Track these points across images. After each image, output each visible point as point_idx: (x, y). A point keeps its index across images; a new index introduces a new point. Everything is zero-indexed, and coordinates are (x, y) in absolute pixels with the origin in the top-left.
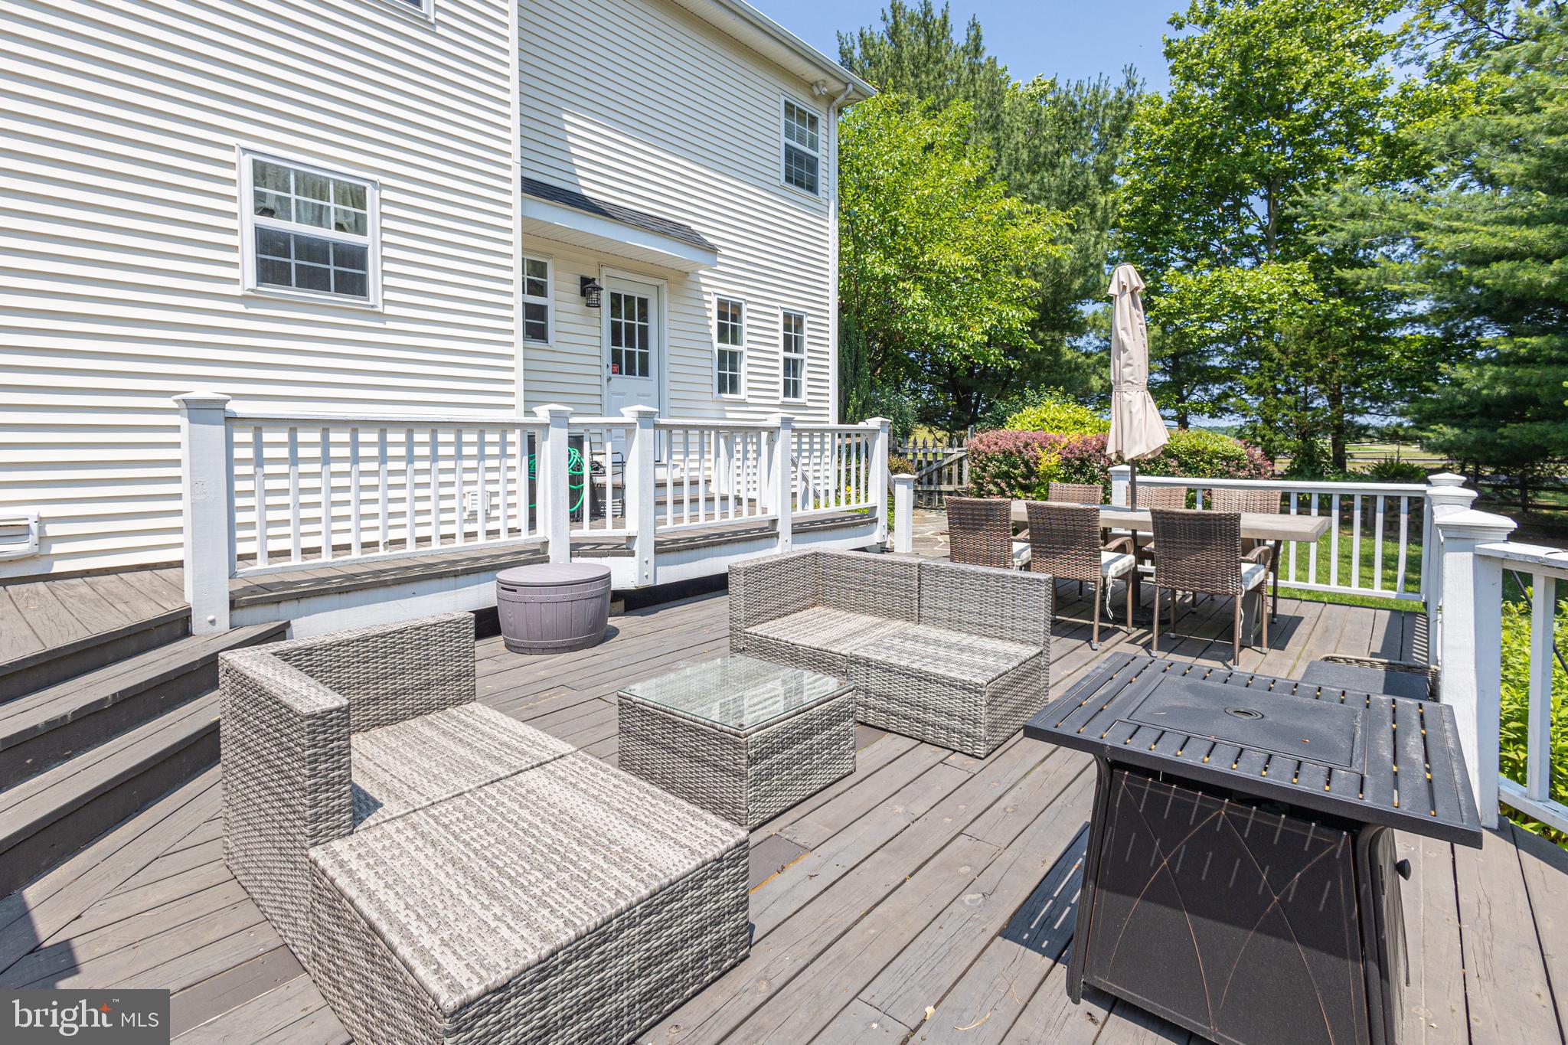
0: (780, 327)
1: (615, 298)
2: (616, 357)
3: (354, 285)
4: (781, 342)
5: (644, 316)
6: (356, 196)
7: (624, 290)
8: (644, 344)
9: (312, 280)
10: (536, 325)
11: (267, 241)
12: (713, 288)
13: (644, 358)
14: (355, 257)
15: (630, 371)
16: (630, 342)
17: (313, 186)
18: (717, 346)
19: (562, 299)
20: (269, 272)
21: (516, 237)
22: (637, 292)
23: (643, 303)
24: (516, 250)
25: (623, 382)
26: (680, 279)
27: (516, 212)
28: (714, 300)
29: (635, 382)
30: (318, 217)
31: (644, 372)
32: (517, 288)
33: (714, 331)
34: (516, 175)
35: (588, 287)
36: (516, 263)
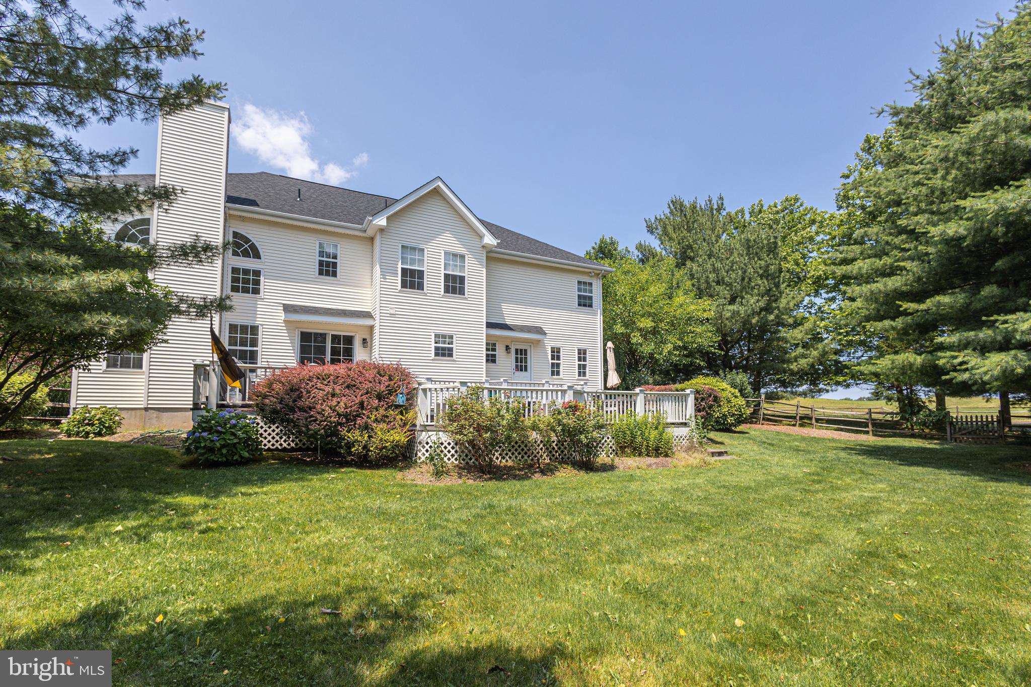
0: (577, 354)
1: (517, 350)
2: (517, 366)
3: (451, 355)
4: (577, 359)
5: (526, 354)
6: (451, 337)
7: (519, 347)
8: (526, 362)
9: (443, 355)
10: (491, 359)
11: (437, 349)
12: (549, 345)
13: (526, 366)
14: (451, 350)
15: (521, 370)
16: (521, 362)
17: (444, 336)
18: (551, 361)
19: (500, 352)
20: (437, 354)
21: (484, 338)
22: (523, 348)
23: (526, 351)
24: (484, 341)
25: (519, 373)
26: (538, 343)
27: (484, 332)
28: (550, 347)
29: (523, 373)
30: (444, 343)
31: (526, 370)
32: (484, 349)
33: (550, 357)
34: (485, 321)
35: (508, 348)
36: (484, 344)
